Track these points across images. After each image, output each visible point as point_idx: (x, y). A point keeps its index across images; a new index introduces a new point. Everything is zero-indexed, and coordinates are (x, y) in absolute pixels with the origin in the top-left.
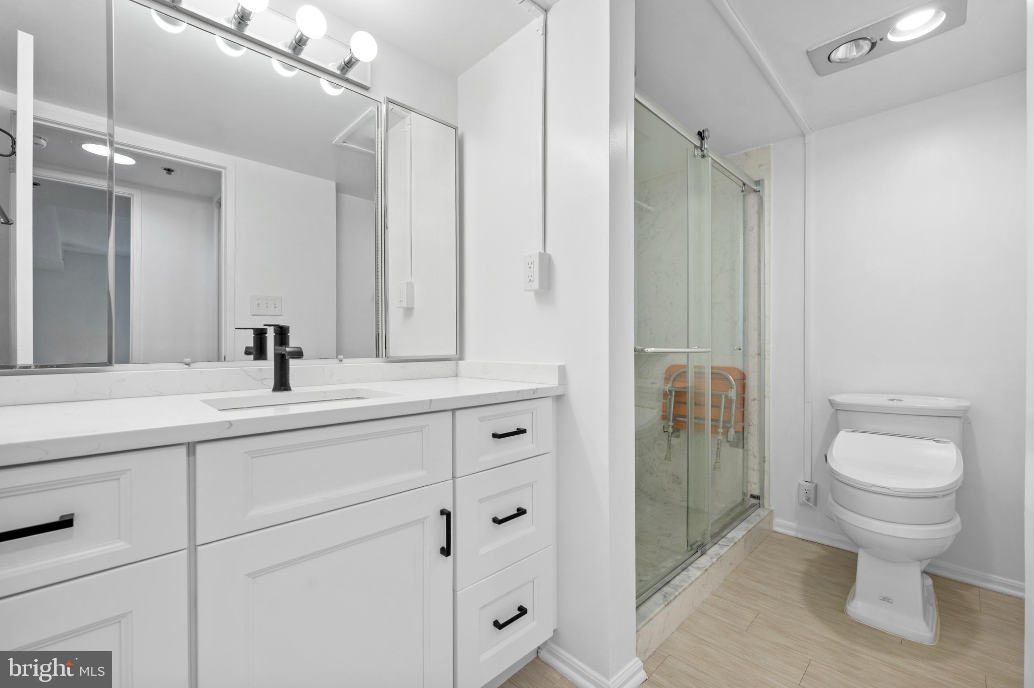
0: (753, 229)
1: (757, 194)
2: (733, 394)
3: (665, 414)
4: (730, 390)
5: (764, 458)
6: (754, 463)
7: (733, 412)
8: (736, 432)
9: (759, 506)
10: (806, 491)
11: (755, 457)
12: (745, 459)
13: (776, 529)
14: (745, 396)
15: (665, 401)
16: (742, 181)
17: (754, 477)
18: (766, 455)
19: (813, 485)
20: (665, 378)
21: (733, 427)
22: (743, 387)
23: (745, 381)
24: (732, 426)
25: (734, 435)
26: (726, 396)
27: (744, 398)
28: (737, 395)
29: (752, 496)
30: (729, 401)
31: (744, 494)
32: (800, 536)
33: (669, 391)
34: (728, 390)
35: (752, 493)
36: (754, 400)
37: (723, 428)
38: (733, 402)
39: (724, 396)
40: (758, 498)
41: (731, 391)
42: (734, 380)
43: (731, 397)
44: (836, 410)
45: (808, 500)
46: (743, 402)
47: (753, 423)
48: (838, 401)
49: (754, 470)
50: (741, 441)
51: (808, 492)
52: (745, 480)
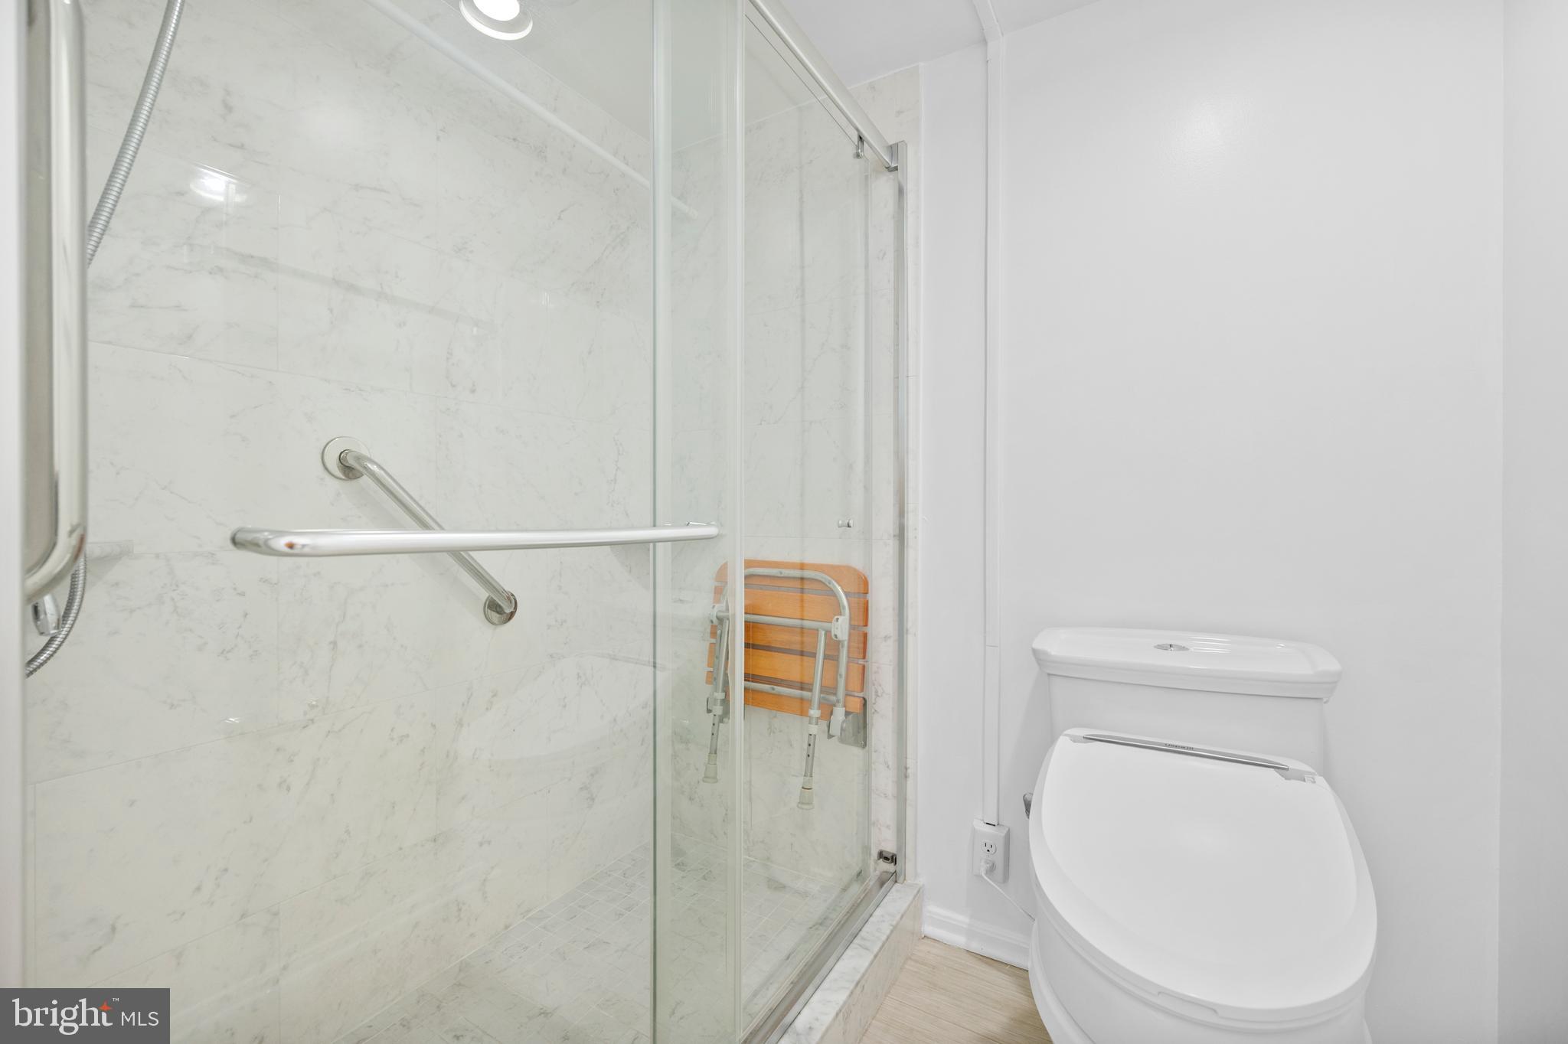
0: (885, 254)
1: (892, 175)
2: (841, 627)
3: (712, 669)
4: (836, 617)
5: (906, 769)
6: (884, 780)
7: (843, 670)
8: (847, 714)
9: (894, 877)
10: (988, 847)
11: (888, 767)
12: (867, 773)
13: (928, 929)
14: (870, 630)
15: (713, 641)
16: (857, 130)
17: (885, 811)
18: (910, 763)
19: (1003, 833)
20: (716, 588)
21: (841, 704)
22: (863, 613)
23: (869, 597)
24: (838, 701)
25: (843, 722)
26: (828, 633)
27: (865, 636)
28: (852, 627)
29: (882, 856)
30: (833, 644)
31: (866, 849)
32: (976, 947)
33: (717, 618)
34: (832, 618)
35: (883, 849)
36: (886, 638)
37: (821, 706)
38: (843, 647)
39: (823, 633)
40: (892, 859)
41: (837, 619)
42: (847, 594)
43: (836, 636)
44: (1049, 674)
45: (991, 869)
46: (862, 643)
47: (884, 692)
48: (1053, 653)
49: (886, 796)
50: (860, 729)
51: (992, 850)
52: (867, 821)
